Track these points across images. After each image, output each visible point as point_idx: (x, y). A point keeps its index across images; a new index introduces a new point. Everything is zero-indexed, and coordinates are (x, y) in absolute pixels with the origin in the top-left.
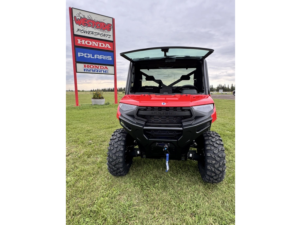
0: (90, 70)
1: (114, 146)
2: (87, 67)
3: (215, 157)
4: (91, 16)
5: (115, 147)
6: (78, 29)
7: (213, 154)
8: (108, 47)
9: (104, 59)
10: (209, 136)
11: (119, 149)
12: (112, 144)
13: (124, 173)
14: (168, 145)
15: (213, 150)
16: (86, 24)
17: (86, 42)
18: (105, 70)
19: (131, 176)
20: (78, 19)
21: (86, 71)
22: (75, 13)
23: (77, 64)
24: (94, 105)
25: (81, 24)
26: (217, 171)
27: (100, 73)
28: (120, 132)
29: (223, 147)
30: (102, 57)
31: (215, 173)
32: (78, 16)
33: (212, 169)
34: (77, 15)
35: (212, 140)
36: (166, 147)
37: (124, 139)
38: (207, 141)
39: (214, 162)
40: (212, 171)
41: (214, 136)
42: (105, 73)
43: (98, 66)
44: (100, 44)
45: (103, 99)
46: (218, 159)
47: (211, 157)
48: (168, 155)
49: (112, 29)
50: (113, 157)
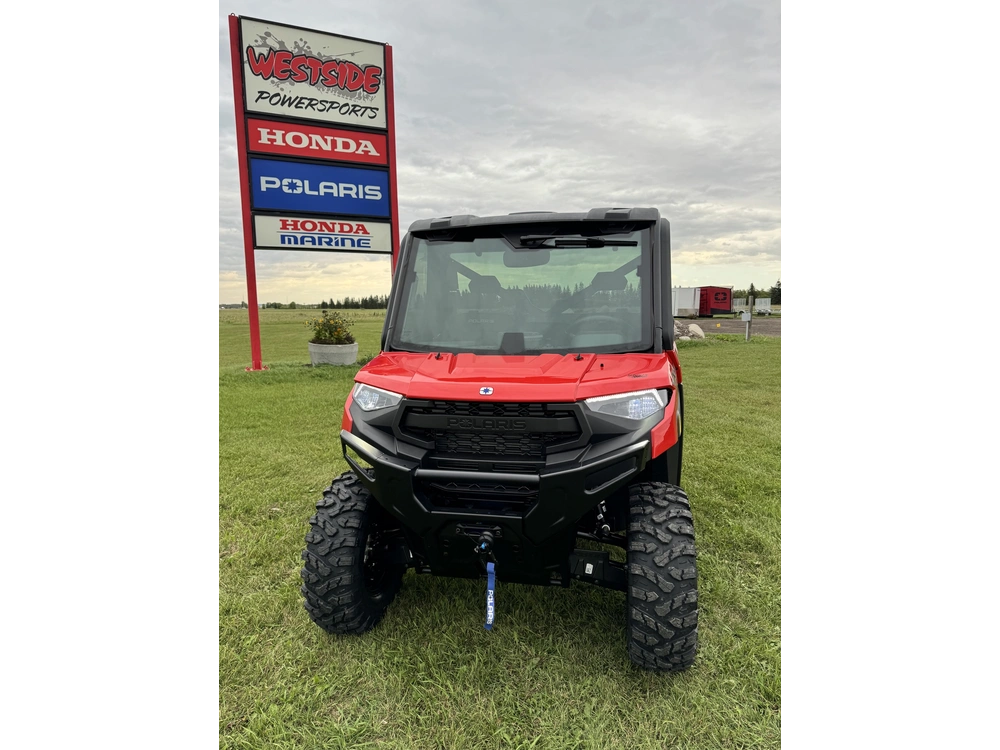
0: (302, 238)
1: (324, 529)
2: (290, 227)
3: (657, 579)
4: (306, 43)
5: (330, 534)
6: (262, 93)
7: (651, 568)
8: (366, 152)
9: (354, 196)
10: (648, 503)
11: (342, 539)
12: (320, 524)
13: (361, 623)
14: (494, 532)
15: (652, 552)
16: (290, 71)
17: (289, 137)
18: (356, 239)
19: (385, 638)
20: (261, 54)
21: (290, 242)
22: (250, 35)
23: (258, 219)
24: (318, 366)
25: (272, 75)
26: (663, 629)
27: (340, 247)
28: (352, 481)
29: (688, 546)
30: (345, 189)
31: (656, 633)
32: (259, 46)
33: (646, 621)
34: (256, 41)
35: (654, 518)
36: (486, 541)
37: (360, 506)
38: (637, 521)
39: (653, 596)
40: (646, 628)
41: (665, 503)
42: (356, 248)
43: (333, 224)
44: (340, 141)
45: (352, 342)
46: (668, 586)
47: (645, 577)
48: (490, 567)
49: (382, 86)
50: (320, 570)
